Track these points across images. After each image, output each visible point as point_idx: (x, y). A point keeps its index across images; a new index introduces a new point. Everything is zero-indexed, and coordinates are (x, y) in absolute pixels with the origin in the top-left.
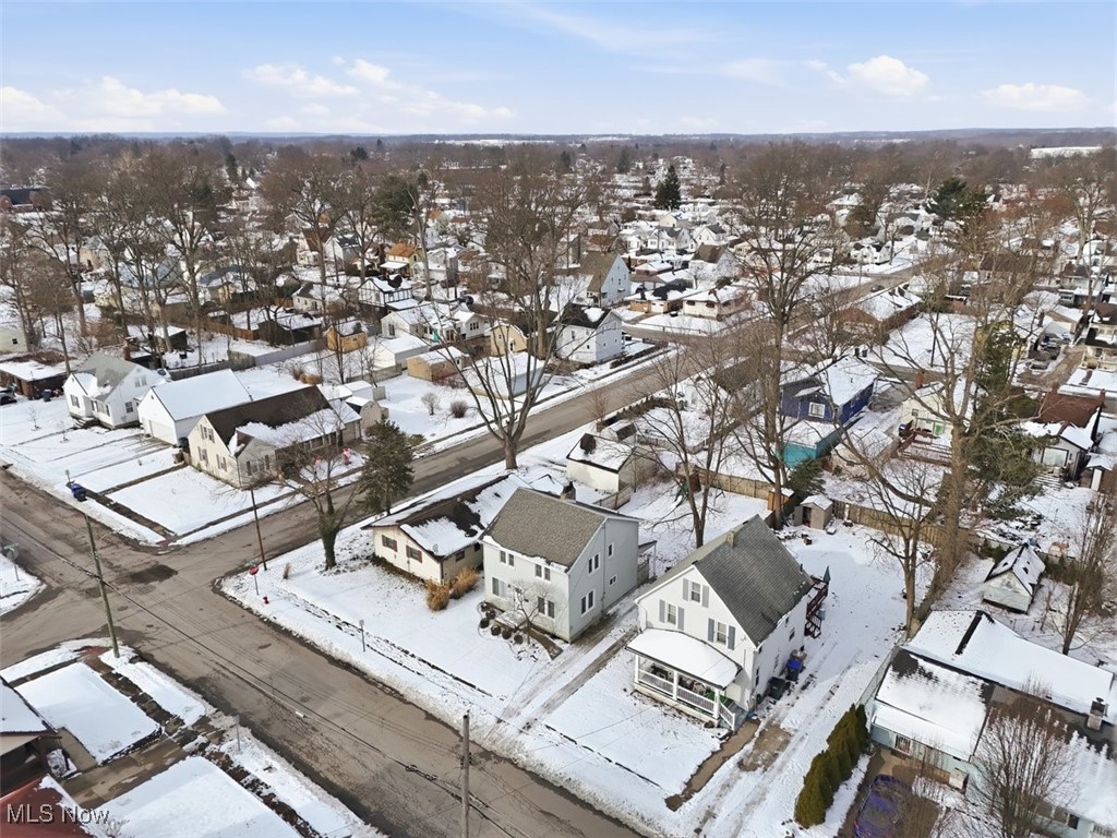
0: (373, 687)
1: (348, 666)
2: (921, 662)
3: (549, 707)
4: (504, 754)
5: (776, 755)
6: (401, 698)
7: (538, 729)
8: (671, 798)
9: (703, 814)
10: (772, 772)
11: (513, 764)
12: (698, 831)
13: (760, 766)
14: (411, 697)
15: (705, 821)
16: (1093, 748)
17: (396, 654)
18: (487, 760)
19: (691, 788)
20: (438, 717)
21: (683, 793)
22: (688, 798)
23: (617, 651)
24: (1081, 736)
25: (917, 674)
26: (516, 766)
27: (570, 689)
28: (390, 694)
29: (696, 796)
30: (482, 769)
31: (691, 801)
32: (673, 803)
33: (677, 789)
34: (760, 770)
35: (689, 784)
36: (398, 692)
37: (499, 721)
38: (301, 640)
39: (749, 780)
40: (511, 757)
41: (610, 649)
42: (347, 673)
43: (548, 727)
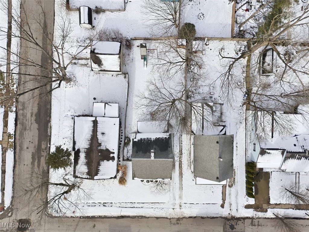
0: (135, 219)
1: (122, 217)
2: (267, 151)
3: (180, 197)
4: (182, 217)
5: (234, 178)
6: (145, 217)
7: (183, 205)
8: (221, 205)
9: (229, 205)
10: (236, 183)
11: (185, 218)
12: (230, 210)
13: (233, 184)
14: (148, 216)
15: (230, 207)
16: (306, 159)
17: (129, 205)
18: (180, 221)
19: (224, 200)
20: (159, 217)
21: (223, 202)
22: (224, 203)
23: (181, 166)
24: (304, 158)
25: (266, 154)
26: (186, 218)
27: (181, 188)
28: (142, 218)
29: (226, 201)
30: (181, 224)
31: (225, 203)
32: (222, 206)
33: (221, 202)
34: (234, 185)
35: (223, 199)
36: (143, 216)
37: (173, 209)
38: (100, 217)
39: (233, 189)
40: (184, 216)
41: (179, 167)
42: (124, 219)
43: (185, 203)
